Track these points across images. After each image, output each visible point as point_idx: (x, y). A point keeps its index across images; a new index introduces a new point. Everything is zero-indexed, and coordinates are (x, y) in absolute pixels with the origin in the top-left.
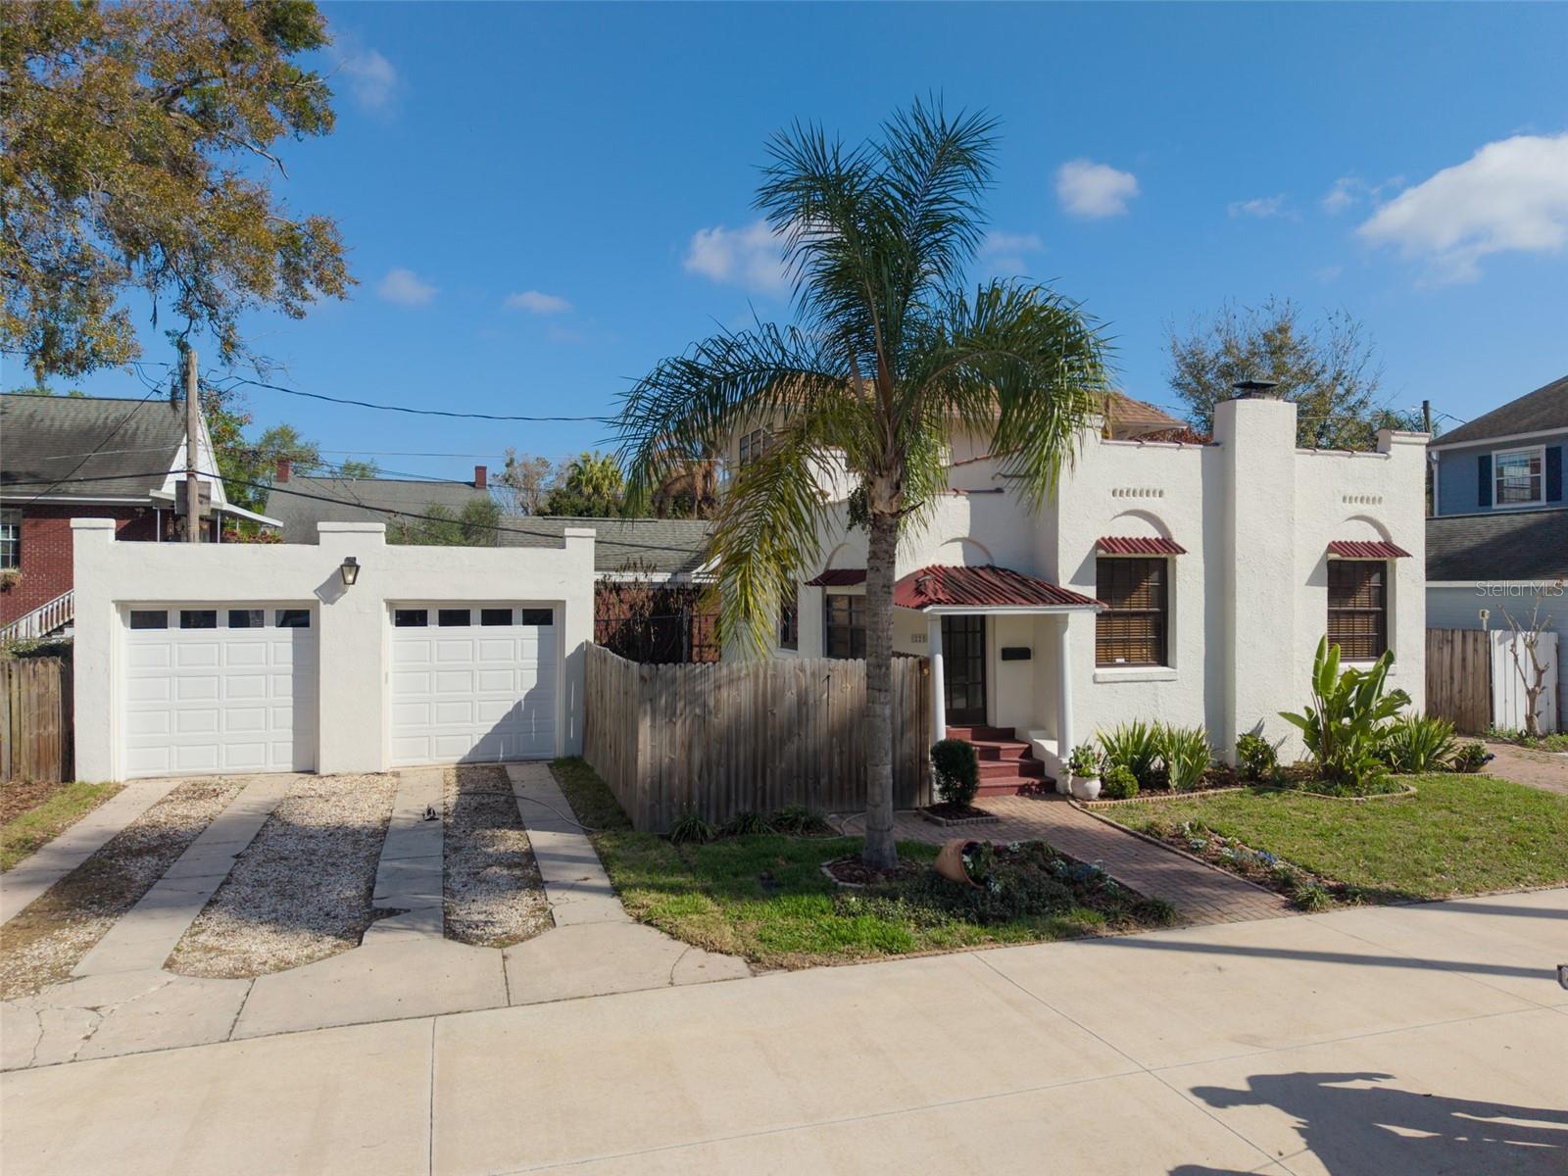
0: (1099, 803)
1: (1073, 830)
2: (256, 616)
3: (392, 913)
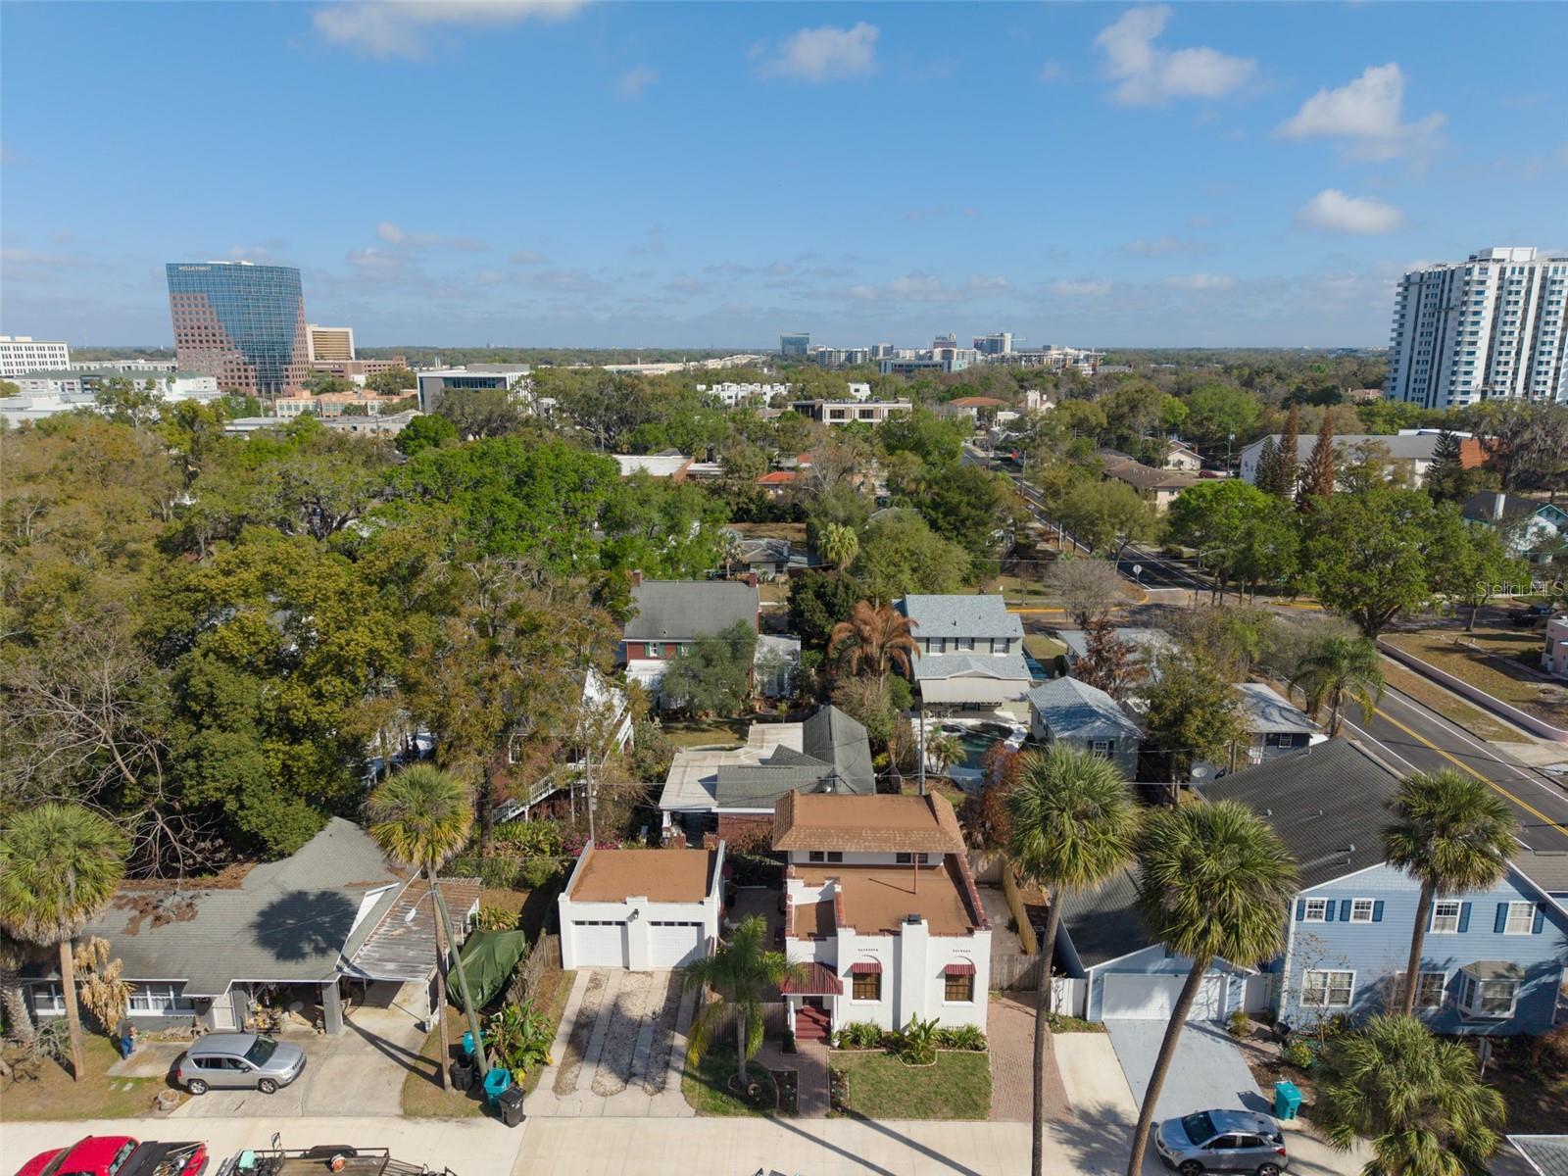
0: (837, 1051)
1: (815, 1065)
2: (610, 923)
3: (634, 1075)
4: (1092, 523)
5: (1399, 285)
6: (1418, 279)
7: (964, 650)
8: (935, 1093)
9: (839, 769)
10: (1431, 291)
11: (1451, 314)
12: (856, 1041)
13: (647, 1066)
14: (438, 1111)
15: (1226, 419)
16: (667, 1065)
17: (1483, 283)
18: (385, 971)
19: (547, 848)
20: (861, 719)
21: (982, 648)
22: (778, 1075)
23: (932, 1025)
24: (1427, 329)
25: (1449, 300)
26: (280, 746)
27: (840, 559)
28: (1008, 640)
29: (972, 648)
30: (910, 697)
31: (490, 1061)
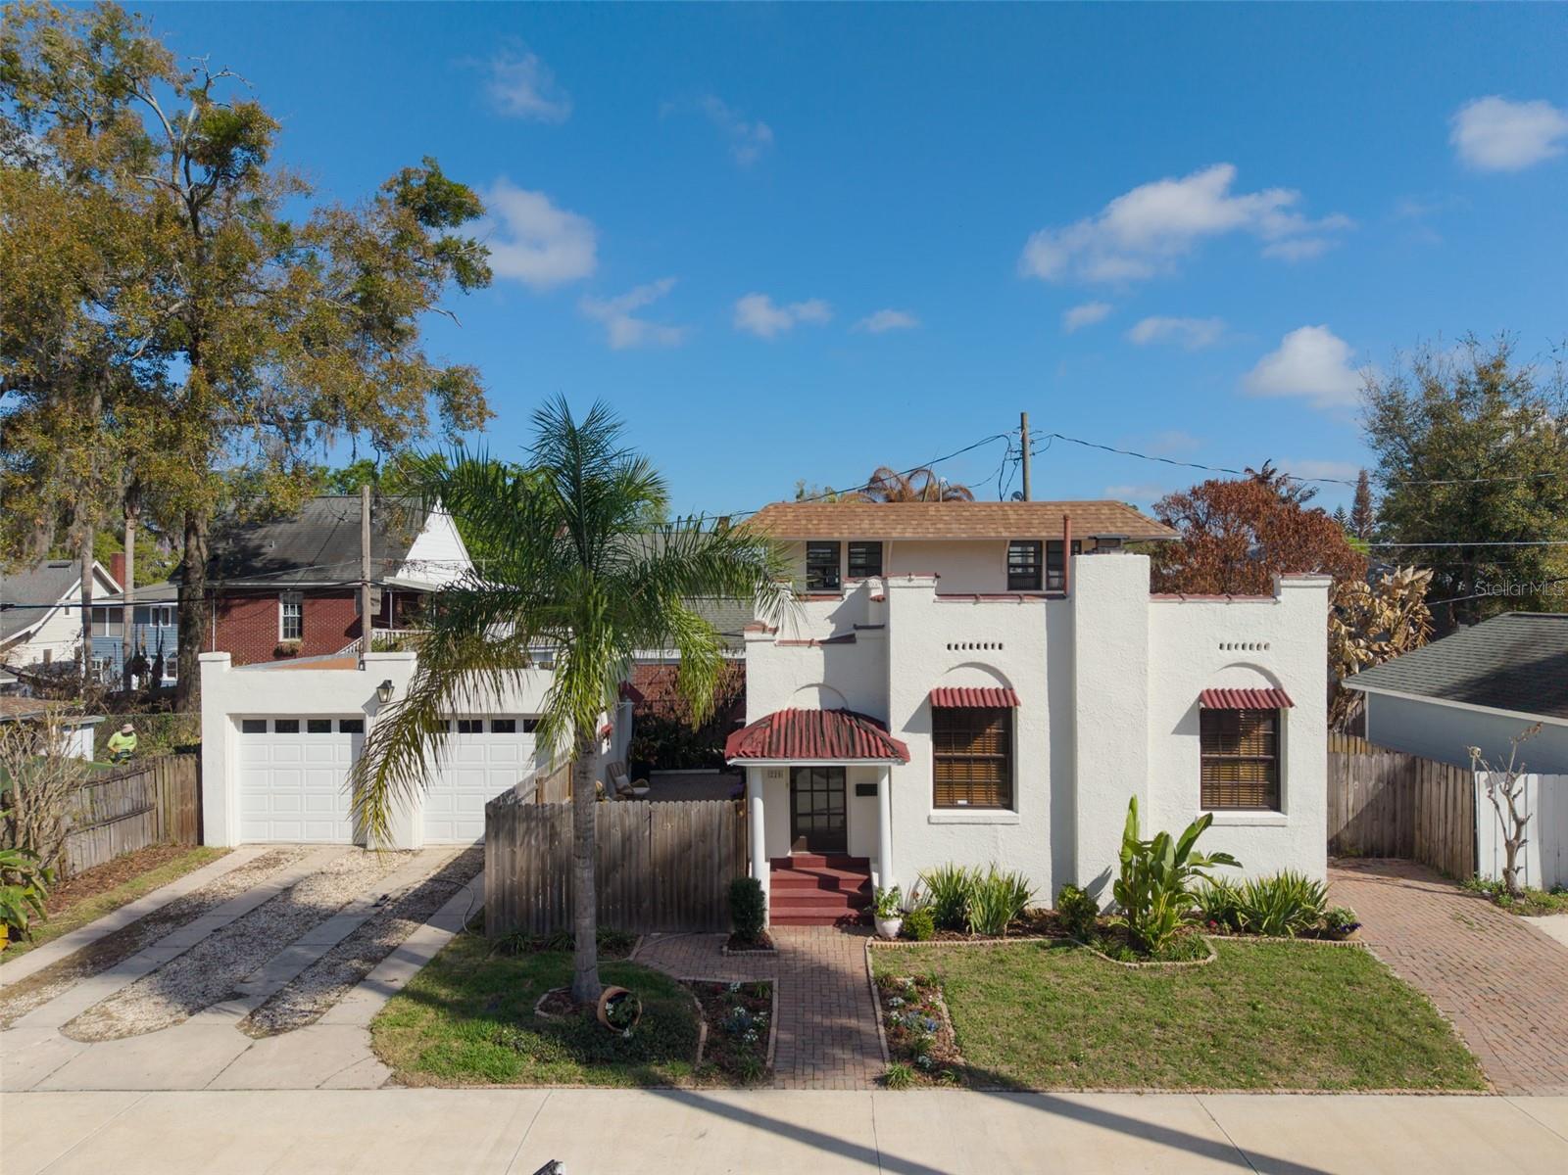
0: (897, 944)
1: (826, 971)
2: (324, 725)
3: (237, 997)
8: (1255, 1022)
12: (952, 922)
16: (353, 981)
22: (709, 989)
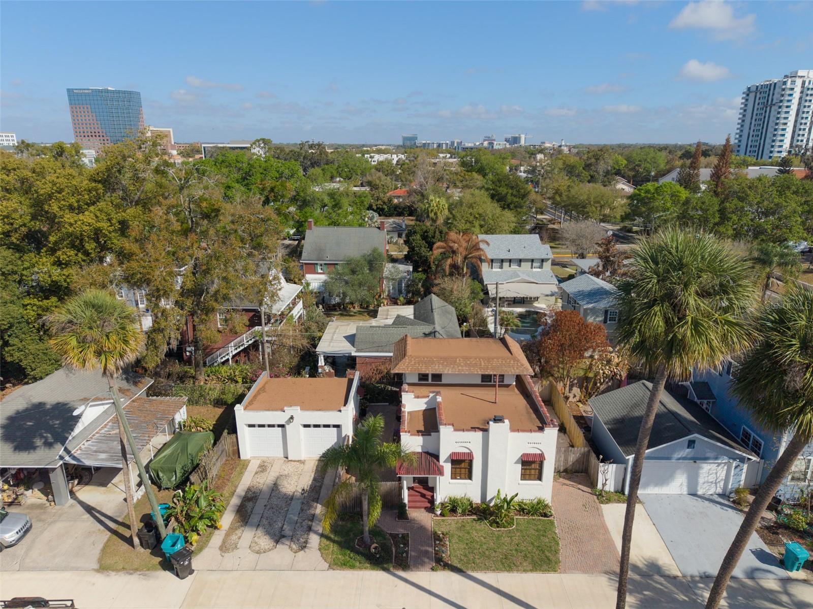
0: (440, 518)
1: (422, 528)
2: (273, 426)
3: (284, 536)
4: (584, 207)
5: (744, 93)
6: (755, 89)
7: (514, 267)
8: (516, 550)
9: (438, 328)
10: (763, 95)
11: (773, 108)
12: (453, 510)
13: (294, 530)
14: (126, 567)
15: (648, 165)
16: (310, 529)
17: (792, 89)
18: (97, 460)
19: (240, 380)
20: (451, 303)
21: (526, 266)
22: (394, 536)
23: (512, 499)
24: (758, 117)
25: (772, 100)
26: (36, 301)
27: (437, 217)
28: (543, 261)
29: (520, 266)
30: (482, 294)
31: (170, 527)
